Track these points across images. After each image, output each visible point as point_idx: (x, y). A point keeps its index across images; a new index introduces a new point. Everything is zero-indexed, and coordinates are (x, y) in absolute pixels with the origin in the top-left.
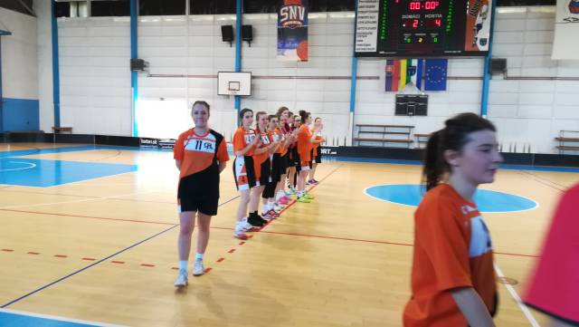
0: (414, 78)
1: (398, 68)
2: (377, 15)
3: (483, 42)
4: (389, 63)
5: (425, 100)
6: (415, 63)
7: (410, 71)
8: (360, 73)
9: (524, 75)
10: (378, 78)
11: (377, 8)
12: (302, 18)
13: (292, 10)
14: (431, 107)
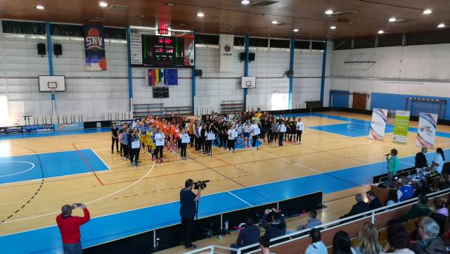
0: (163, 79)
1: (154, 73)
2: (141, 44)
3: (192, 61)
4: (149, 70)
5: (167, 89)
6: (162, 71)
7: (161, 75)
8: (133, 75)
9: (208, 76)
10: (144, 78)
11: (141, 40)
12: (100, 44)
13: (93, 39)
14: (171, 93)
